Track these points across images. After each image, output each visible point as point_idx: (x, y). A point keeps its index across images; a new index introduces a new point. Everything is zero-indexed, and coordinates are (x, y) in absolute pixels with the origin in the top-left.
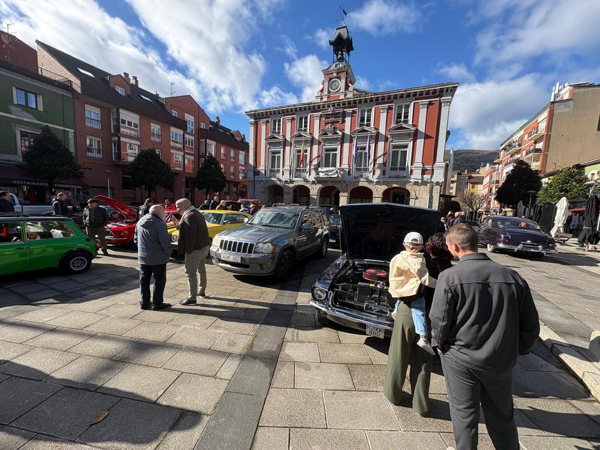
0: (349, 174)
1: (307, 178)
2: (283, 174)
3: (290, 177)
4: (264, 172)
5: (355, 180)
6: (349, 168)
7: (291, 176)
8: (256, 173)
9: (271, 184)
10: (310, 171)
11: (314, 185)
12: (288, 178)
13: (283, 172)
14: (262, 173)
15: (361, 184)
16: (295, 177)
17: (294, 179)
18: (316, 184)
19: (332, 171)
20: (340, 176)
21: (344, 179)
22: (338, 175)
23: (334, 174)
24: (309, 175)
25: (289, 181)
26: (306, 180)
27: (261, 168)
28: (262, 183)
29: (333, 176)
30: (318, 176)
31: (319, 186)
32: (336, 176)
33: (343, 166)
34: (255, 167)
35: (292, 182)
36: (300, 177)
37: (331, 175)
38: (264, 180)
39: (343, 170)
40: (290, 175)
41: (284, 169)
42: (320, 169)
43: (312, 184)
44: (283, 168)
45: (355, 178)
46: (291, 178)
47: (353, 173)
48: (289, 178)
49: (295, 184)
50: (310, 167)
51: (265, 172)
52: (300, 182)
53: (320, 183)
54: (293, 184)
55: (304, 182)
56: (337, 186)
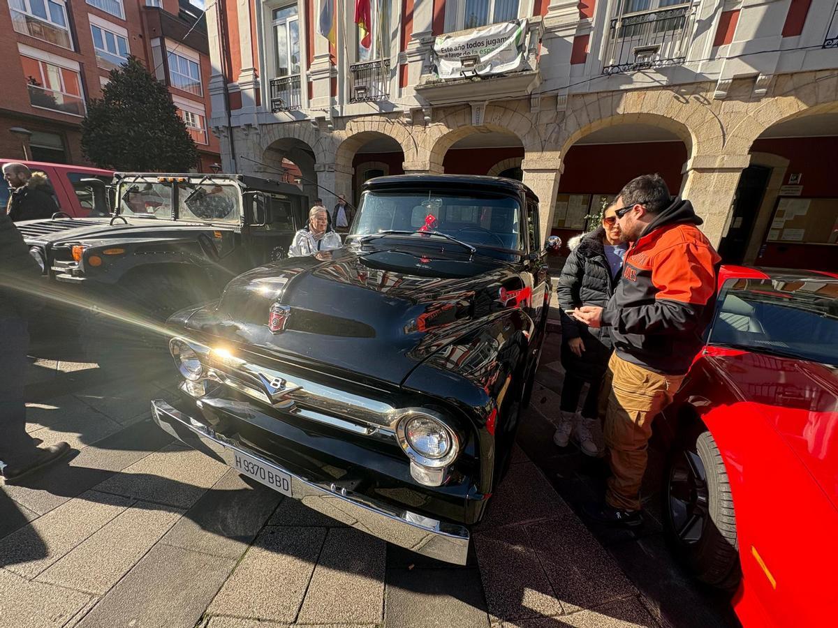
0: (578, 55)
1: (393, 99)
2: (310, 96)
3: (333, 103)
4: (251, 93)
5: (603, 85)
6: (582, 25)
7: (337, 98)
8: (233, 100)
9: (277, 135)
10: (403, 67)
11: (418, 129)
12: (327, 105)
13: (310, 85)
14: (248, 97)
15: (630, 105)
16: (351, 100)
17: (350, 109)
18: (425, 124)
19: (496, 40)
20: (533, 63)
21: (549, 86)
22: (524, 61)
23: (503, 58)
24: (401, 85)
25: (328, 117)
26: (388, 112)
27: (244, 79)
28: (253, 137)
29: (498, 70)
30: (432, 77)
31: (437, 131)
32: (515, 64)
33: (551, 19)
34: (228, 78)
35: (340, 121)
36: (369, 99)
37: (492, 63)
38: (255, 123)
39: (548, 36)
40: (333, 94)
41: (313, 68)
42: (441, 43)
43: (411, 124)
44: (308, 67)
45: (606, 73)
46: (338, 108)
47: (601, 50)
48: (328, 108)
49: (352, 129)
50: (403, 48)
51: (257, 91)
52: (369, 118)
53: (442, 115)
54: (343, 128)
55: (383, 118)
56: (514, 125)
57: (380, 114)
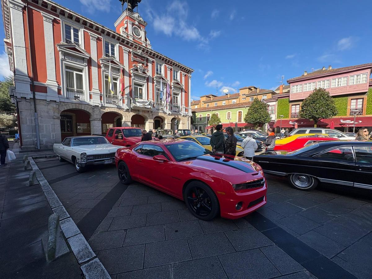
0: (154, 106)
1: (121, 105)
2: (91, 98)
4: (56, 89)
5: (157, 111)
6: (154, 102)
7: (102, 101)
9: (71, 107)
10: (123, 99)
11: (127, 113)
13: (90, 95)
15: (160, 115)
16: (106, 103)
17: (106, 105)
18: (129, 112)
21: (152, 110)
22: (150, 106)
24: (123, 103)
25: (100, 106)
26: (120, 108)
28: (53, 105)
29: (147, 107)
31: (132, 114)
33: (150, 100)
34: (34, 79)
36: (113, 104)
38: (58, 101)
40: (101, 99)
41: (92, 92)
43: (126, 111)
44: (90, 91)
46: (103, 104)
48: (100, 103)
49: (107, 110)
51: (59, 90)
52: (114, 108)
53: (133, 111)
54: (105, 109)
55: (118, 109)
56: (146, 115)
57: (117, 108)
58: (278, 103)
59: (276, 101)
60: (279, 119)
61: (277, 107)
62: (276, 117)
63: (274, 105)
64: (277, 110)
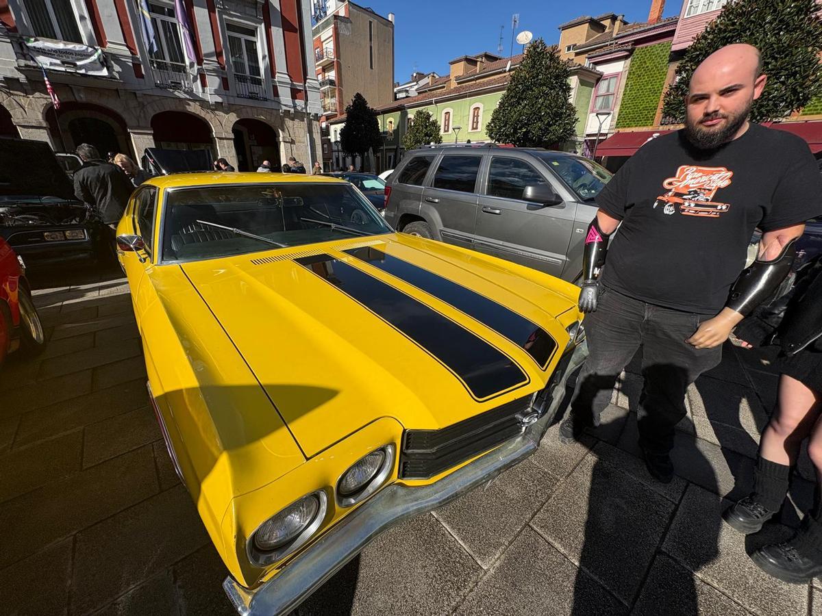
6: (135, 58)
18: (26, 91)
19: (83, 54)
20: (116, 75)
21: (128, 87)
23: (92, 66)
29: (93, 73)
30: (32, 63)
31: (43, 99)
32: (104, 72)
33: (112, 49)
37: (86, 68)
42: (31, 42)
43: (7, 88)
47: (150, 73)
58: (632, 66)
59: (626, 57)
60: (621, 130)
61: (624, 81)
62: (615, 123)
63: (616, 75)
64: (621, 96)
